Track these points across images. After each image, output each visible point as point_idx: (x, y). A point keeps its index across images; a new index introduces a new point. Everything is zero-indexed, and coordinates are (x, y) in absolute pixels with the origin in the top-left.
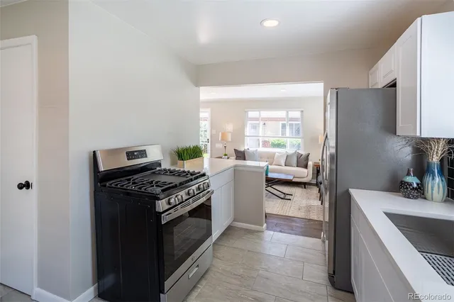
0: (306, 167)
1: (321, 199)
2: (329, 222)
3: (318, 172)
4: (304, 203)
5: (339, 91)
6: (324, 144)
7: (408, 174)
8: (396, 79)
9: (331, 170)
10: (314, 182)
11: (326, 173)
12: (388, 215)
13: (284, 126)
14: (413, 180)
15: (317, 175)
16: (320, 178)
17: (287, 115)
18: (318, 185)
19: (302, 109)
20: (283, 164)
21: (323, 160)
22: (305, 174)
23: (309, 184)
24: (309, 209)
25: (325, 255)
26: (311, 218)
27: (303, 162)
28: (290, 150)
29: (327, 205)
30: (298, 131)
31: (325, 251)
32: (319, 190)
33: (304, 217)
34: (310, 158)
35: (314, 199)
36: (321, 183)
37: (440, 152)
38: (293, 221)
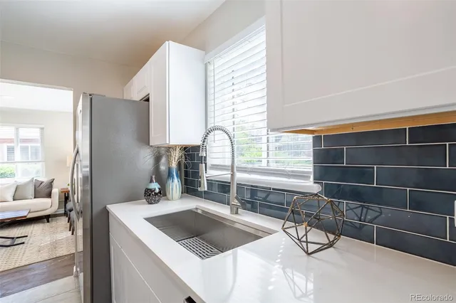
0: (49, 195)
1: (72, 229)
2: (84, 251)
3: (67, 199)
4: (47, 240)
5: (93, 97)
6: (75, 162)
7: (151, 181)
8: (149, 94)
9: (84, 191)
10: (62, 211)
11: (77, 197)
12: (148, 220)
13: (11, 150)
14: (155, 186)
15: (66, 202)
16: (70, 205)
17: (17, 134)
18: (65, 214)
19: (42, 126)
20: (11, 199)
21: (72, 184)
22: (48, 205)
23: (55, 216)
24: (54, 245)
25: (80, 292)
26: (58, 255)
27: (43, 190)
28: (22, 179)
29: (80, 232)
30: (36, 153)
31: (79, 287)
32: (69, 219)
33: (47, 258)
34: (55, 184)
35: (62, 232)
36: (71, 210)
37: (176, 158)
38: (29, 270)
